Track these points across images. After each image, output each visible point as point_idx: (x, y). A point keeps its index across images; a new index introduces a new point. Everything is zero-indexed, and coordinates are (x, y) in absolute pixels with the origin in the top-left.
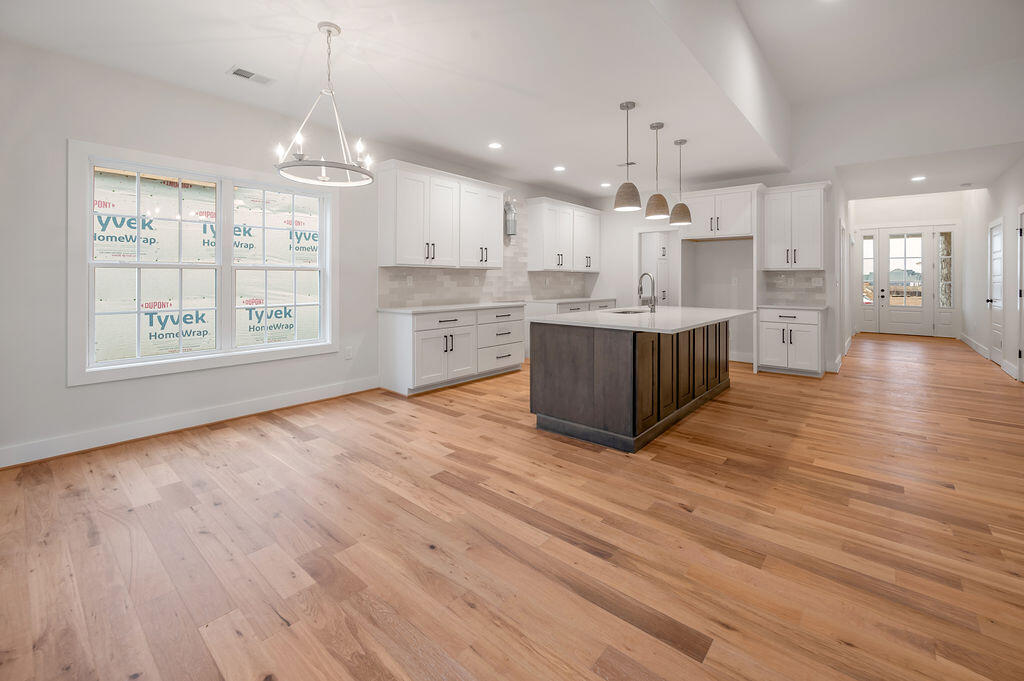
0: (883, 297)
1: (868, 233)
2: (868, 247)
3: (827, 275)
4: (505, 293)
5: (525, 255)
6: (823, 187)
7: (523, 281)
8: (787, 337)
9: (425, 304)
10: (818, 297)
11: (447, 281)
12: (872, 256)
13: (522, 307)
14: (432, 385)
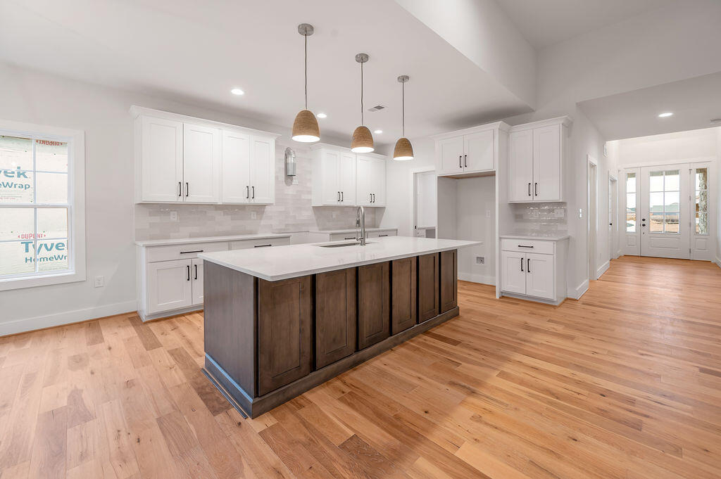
0: (644, 225)
1: (631, 171)
2: (631, 184)
3: (568, 207)
4: (287, 225)
5: (309, 193)
6: (562, 122)
7: (308, 214)
8: (526, 266)
9: (191, 237)
10: (560, 227)
11: (219, 216)
12: (635, 191)
13: (289, 237)
14: (178, 310)
